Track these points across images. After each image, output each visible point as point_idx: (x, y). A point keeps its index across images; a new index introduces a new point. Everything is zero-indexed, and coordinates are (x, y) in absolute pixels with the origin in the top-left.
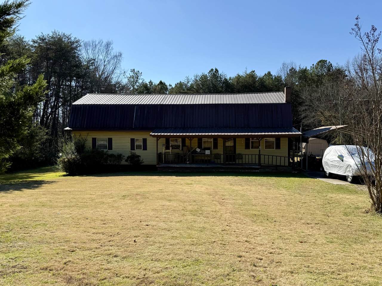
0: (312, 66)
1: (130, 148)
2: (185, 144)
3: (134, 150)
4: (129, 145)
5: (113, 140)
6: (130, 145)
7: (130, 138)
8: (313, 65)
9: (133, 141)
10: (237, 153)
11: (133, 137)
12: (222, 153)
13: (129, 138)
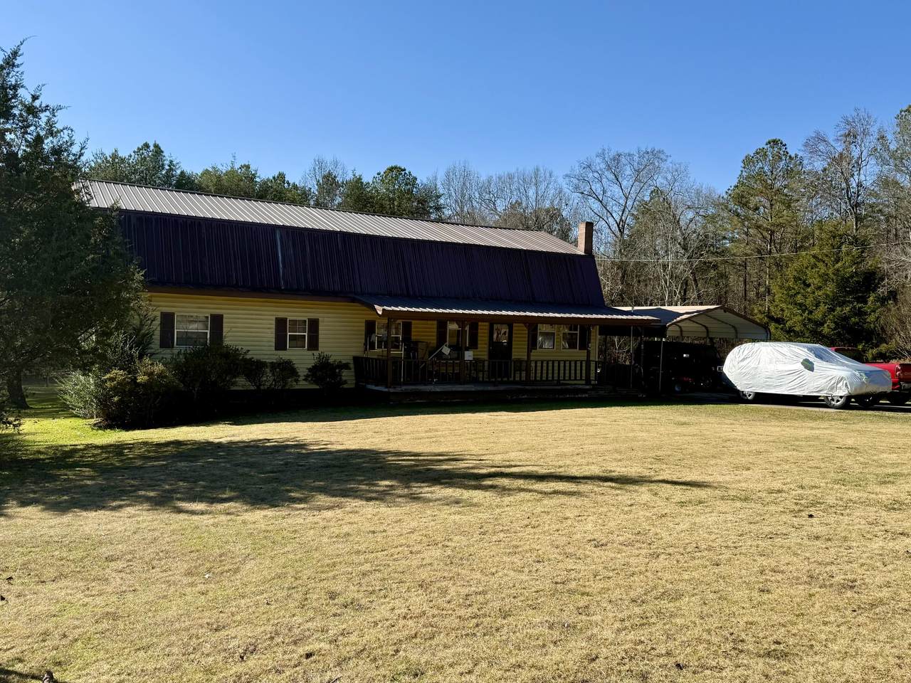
0: (376, 175)
1: (274, 344)
2: (411, 335)
3: (285, 349)
4: (270, 335)
5: (224, 320)
6: (274, 335)
7: (274, 318)
8: (379, 174)
9: (281, 324)
10: (513, 357)
11: (281, 315)
12: (486, 357)
13: (272, 315)
